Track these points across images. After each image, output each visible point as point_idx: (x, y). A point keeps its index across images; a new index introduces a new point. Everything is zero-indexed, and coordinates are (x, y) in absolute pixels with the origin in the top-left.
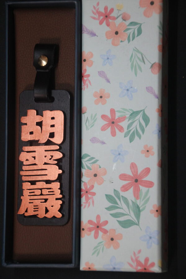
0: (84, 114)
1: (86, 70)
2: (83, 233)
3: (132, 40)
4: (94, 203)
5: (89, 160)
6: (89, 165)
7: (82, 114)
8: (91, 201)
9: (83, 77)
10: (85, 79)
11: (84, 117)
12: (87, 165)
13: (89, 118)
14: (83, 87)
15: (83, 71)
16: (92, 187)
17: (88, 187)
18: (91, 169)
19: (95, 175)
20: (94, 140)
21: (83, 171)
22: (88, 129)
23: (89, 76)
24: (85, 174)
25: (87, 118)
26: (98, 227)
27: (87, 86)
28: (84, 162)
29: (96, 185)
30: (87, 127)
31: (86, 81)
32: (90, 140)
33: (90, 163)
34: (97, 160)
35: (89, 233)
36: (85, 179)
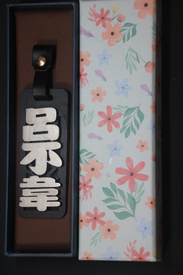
0: (82, 111)
1: (83, 69)
2: (81, 224)
3: (128, 40)
4: (91, 196)
5: (86, 155)
6: (87, 160)
7: (80, 111)
8: (88, 194)
9: (80, 75)
10: (83, 77)
11: (82, 114)
12: (84, 159)
13: (87, 115)
14: (80, 85)
15: (80, 71)
16: (90, 180)
17: (86, 180)
18: (89, 164)
19: (93, 169)
20: (91, 136)
21: (81, 165)
22: (86, 126)
23: (86, 74)
24: (83, 168)
25: (85, 114)
26: (95, 218)
27: (85, 84)
28: (82, 156)
29: (93, 179)
30: (84, 123)
31: (83, 79)
32: (88, 136)
33: (87, 158)
34: (94, 155)
35: (87, 224)
36: (83, 173)
